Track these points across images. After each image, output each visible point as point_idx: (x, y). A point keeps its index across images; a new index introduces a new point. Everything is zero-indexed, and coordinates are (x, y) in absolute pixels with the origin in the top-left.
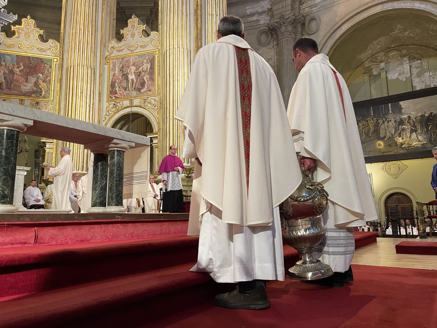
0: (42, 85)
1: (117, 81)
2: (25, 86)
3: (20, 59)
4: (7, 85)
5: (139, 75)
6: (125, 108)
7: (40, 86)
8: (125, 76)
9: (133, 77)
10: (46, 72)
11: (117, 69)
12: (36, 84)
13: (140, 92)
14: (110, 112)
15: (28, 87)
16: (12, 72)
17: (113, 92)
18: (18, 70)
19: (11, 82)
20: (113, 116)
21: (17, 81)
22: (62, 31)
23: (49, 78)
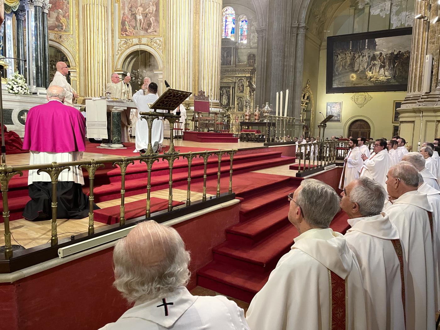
0: (63, 20)
1: (127, 19)
5: (146, 17)
6: (135, 45)
7: (61, 21)
8: (134, 16)
9: (141, 17)
10: (65, 7)
11: (126, 8)
12: (58, 19)
13: (147, 32)
14: (122, 48)
15: (50, 22)
17: (123, 30)
20: (124, 51)
23: (67, 14)
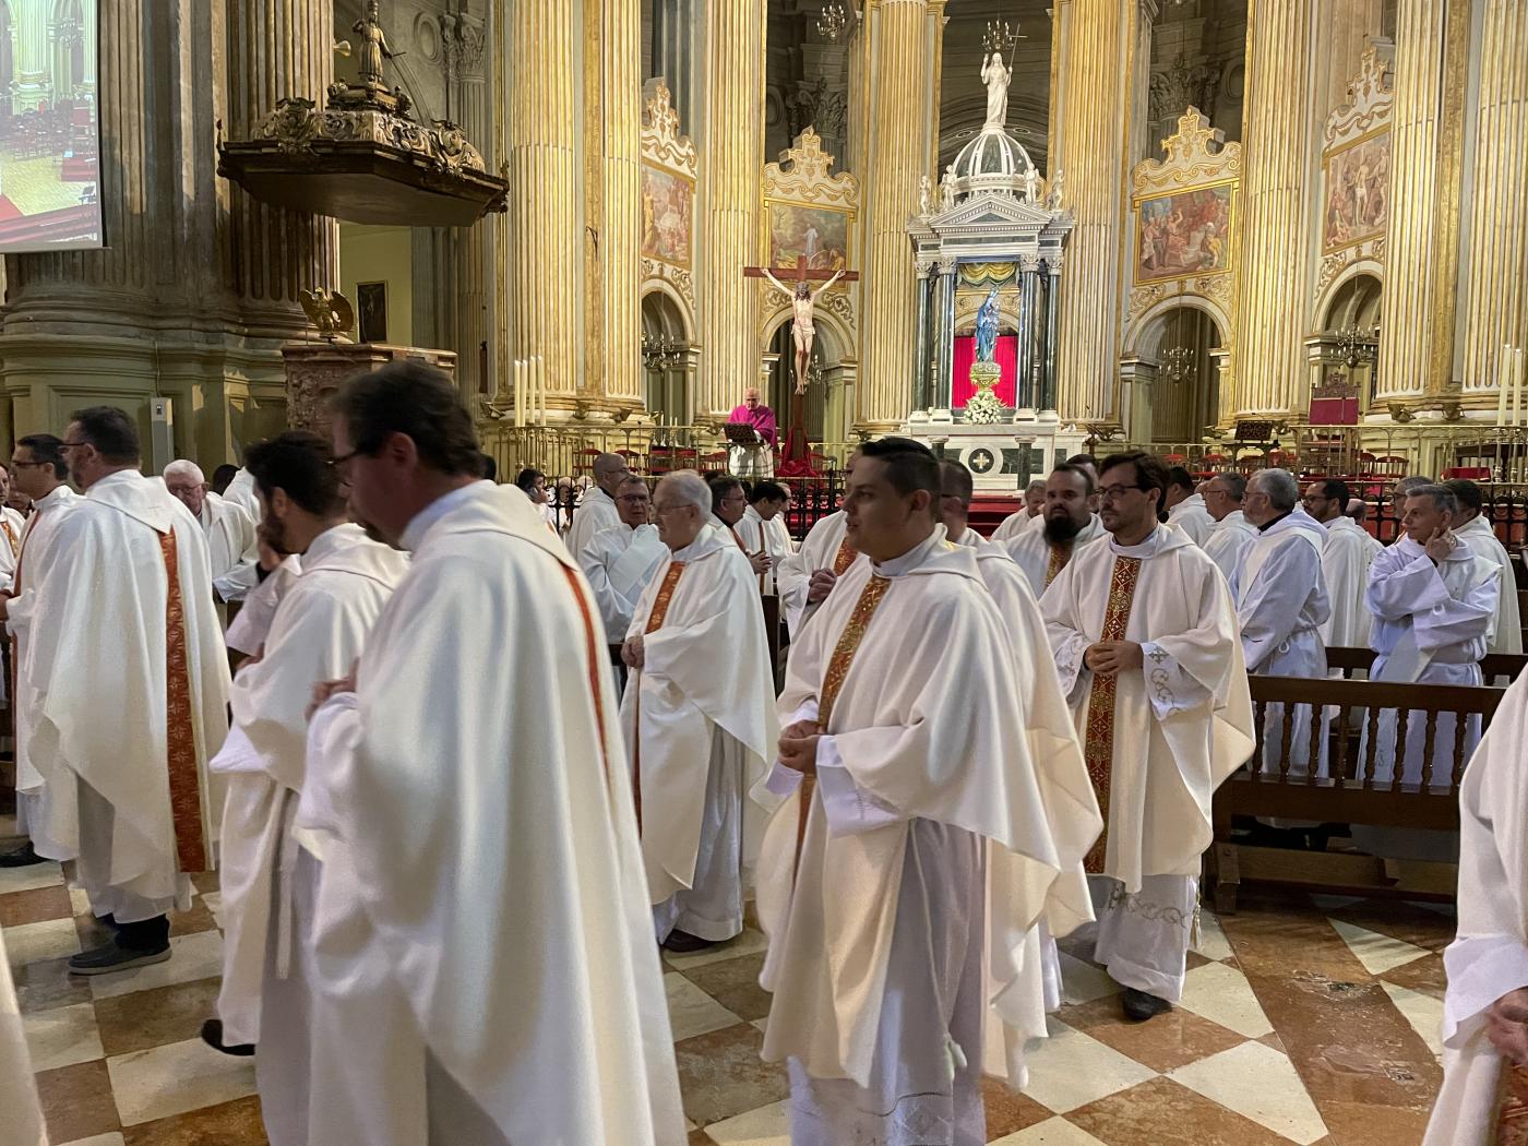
0: (1214, 243)
1: (1338, 205)
2: (1186, 253)
3: (1178, 201)
4: (1158, 259)
5: (1373, 186)
6: (1350, 265)
7: (1210, 248)
8: (1351, 190)
9: (1364, 190)
10: (1221, 214)
11: (1339, 177)
12: (1204, 245)
13: (1373, 225)
14: (1326, 278)
15: (1190, 254)
16: (1165, 232)
17: (1331, 232)
18: (1174, 225)
19: (1165, 252)
20: (1330, 285)
21: (1174, 247)
22: (1245, 120)
23: (1224, 227)
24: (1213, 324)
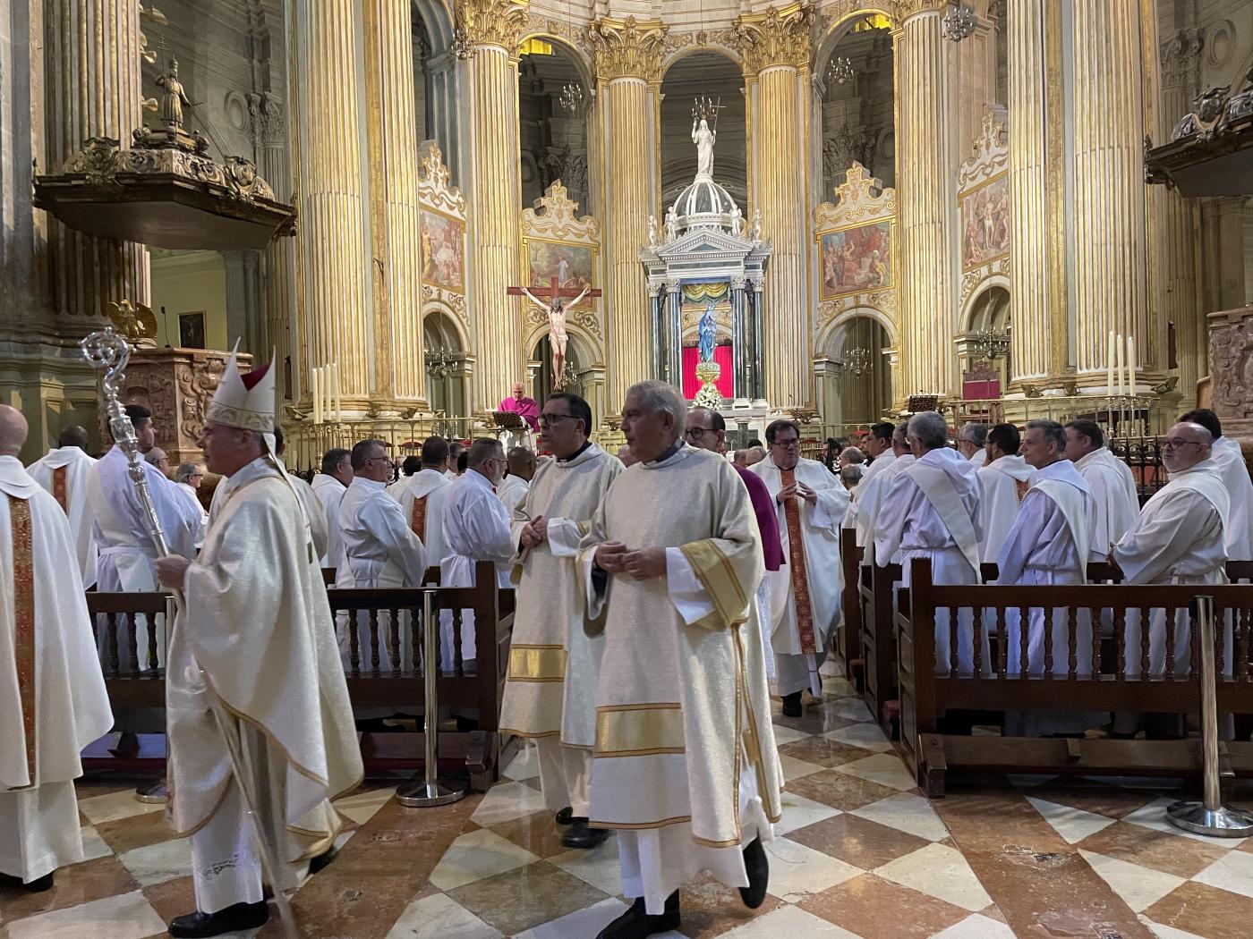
0: (880, 266)
1: (972, 234)
2: (859, 274)
3: (850, 234)
4: (838, 280)
5: (997, 219)
6: (984, 279)
7: (877, 270)
8: (981, 222)
9: (991, 221)
10: (883, 244)
11: (971, 212)
12: (872, 268)
13: (999, 248)
14: (967, 291)
15: (861, 276)
16: (842, 259)
17: (968, 255)
18: (848, 253)
19: (842, 274)
20: (971, 294)
21: (849, 270)
22: (897, 171)
23: (886, 254)
24: (883, 329)
